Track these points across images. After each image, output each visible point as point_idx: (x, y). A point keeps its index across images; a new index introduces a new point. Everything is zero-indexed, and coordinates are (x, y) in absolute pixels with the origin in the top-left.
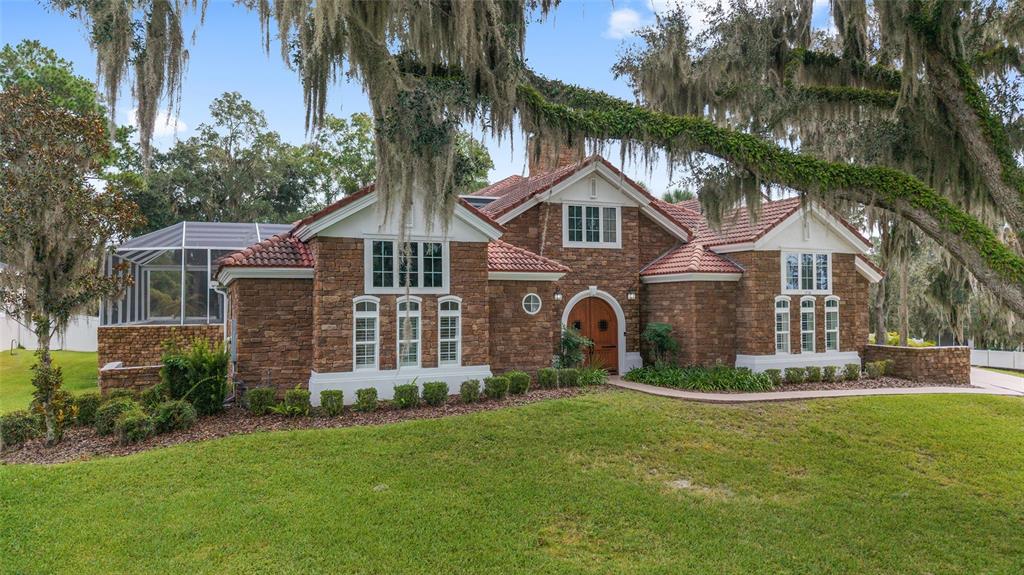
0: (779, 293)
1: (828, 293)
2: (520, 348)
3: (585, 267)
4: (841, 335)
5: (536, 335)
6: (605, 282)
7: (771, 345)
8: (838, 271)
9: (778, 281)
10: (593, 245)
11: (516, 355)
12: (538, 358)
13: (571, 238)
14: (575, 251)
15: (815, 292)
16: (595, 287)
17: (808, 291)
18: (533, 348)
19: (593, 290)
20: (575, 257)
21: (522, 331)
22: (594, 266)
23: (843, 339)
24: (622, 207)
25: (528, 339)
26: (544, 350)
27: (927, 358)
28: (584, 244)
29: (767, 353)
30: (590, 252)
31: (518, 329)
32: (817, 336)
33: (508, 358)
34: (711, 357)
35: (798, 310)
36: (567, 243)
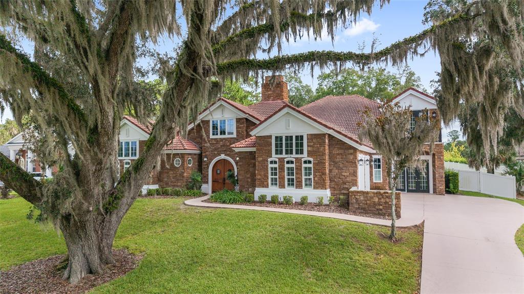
0: (271, 157)
1: (305, 156)
2: (173, 180)
3: (219, 146)
4: (314, 180)
5: (178, 175)
6: (228, 153)
7: (265, 183)
8: (312, 144)
9: (270, 151)
10: (223, 136)
11: (171, 182)
12: (179, 184)
13: (213, 134)
14: (215, 139)
15: (294, 155)
16: (224, 155)
17: (289, 155)
18: (178, 180)
19: (223, 156)
20: (215, 142)
21: (174, 173)
22: (224, 145)
23: (316, 182)
24: (237, 119)
25: (176, 176)
26: (182, 181)
27: (357, 197)
28: (219, 136)
29: (263, 187)
30: (222, 140)
31: (172, 172)
32: (296, 180)
33: (168, 183)
34: (247, 188)
35: (284, 166)
36: (211, 137)
